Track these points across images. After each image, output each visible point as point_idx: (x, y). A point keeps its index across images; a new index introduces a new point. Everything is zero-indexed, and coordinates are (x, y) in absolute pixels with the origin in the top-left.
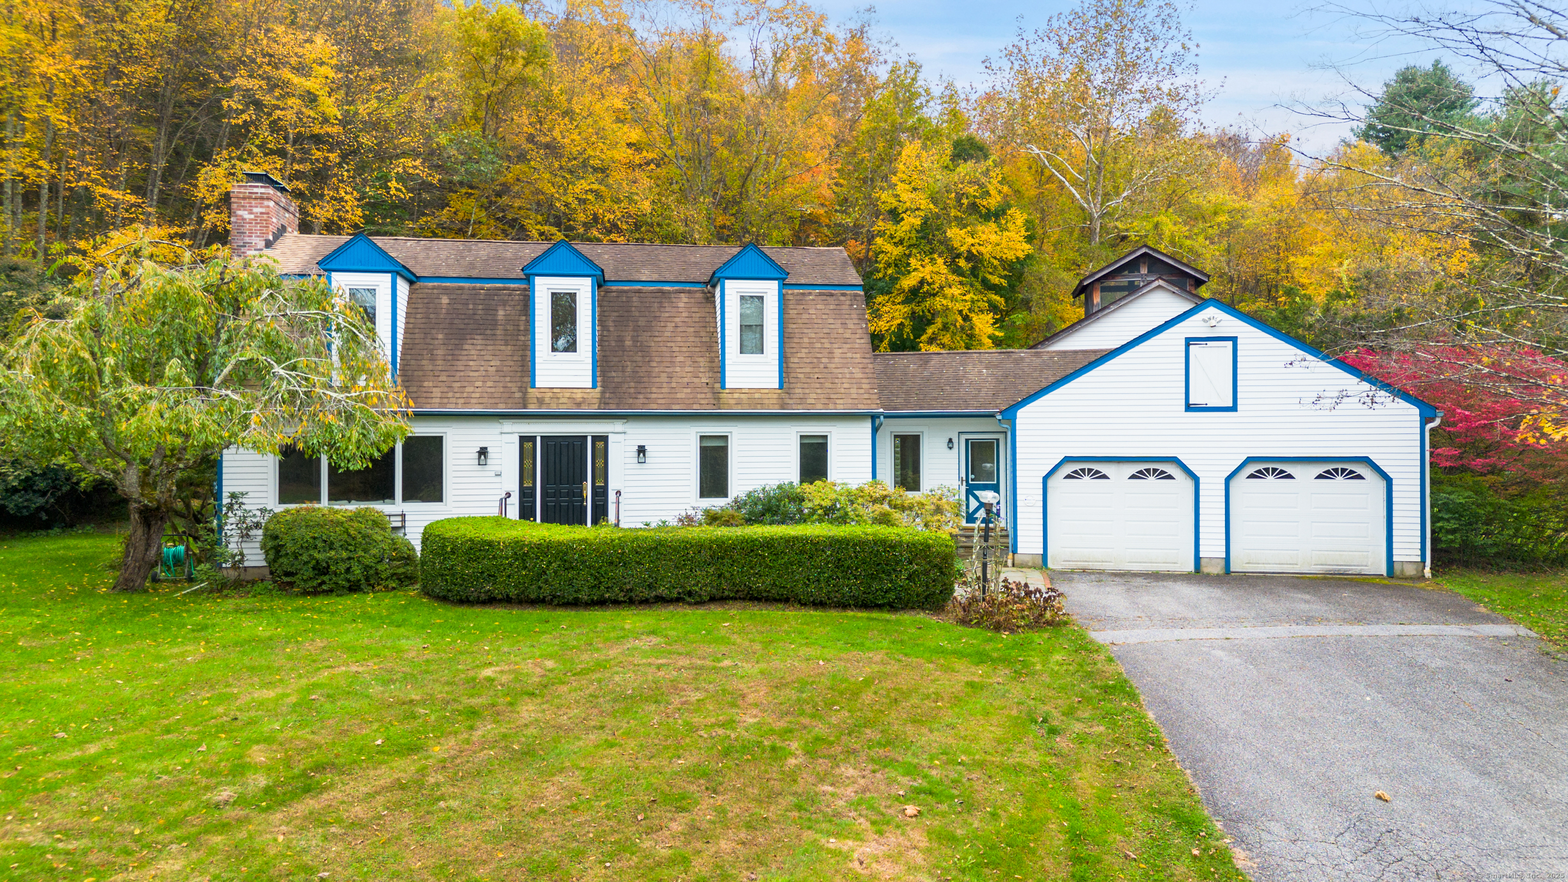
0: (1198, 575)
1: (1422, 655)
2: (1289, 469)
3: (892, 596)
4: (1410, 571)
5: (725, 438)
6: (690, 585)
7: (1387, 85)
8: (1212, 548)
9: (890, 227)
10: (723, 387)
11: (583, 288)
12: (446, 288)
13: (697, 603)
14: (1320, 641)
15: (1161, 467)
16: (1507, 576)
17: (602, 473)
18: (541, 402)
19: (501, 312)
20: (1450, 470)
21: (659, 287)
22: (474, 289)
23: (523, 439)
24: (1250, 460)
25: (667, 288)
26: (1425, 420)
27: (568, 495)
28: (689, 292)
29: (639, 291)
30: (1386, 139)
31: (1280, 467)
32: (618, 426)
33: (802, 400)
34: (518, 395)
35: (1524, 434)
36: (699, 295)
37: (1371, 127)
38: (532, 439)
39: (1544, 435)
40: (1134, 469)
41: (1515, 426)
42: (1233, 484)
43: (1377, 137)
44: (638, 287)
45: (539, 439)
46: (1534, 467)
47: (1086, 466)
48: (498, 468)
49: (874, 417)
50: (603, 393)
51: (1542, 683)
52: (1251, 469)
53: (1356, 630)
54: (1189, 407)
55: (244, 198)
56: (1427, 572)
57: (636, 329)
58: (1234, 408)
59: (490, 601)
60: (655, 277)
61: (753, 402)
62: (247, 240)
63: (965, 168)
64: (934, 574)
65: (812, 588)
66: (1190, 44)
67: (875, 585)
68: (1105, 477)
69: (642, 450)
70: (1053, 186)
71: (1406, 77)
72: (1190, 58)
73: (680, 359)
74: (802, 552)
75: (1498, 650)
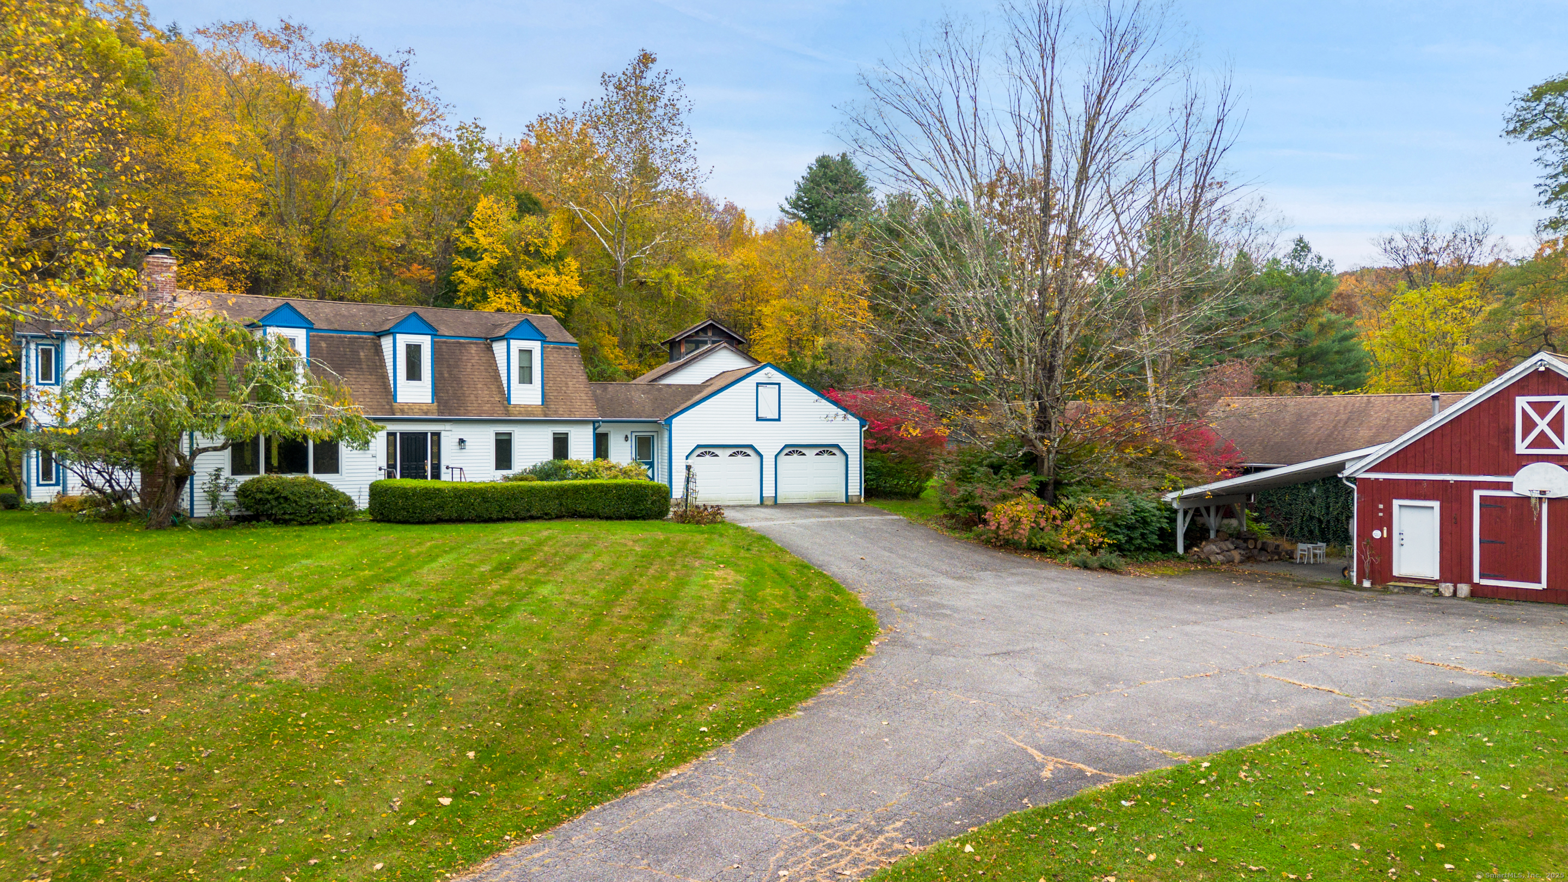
0: (762, 504)
1: (867, 525)
2: (804, 451)
3: (644, 512)
4: (855, 500)
5: (510, 434)
6: (547, 510)
7: (810, 168)
8: (769, 492)
9: (468, 263)
10: (509, 403)
11: (425, 342)
12: (321, 337)
13: (550, 519)
14: (829, 522)
15: (744, 450)
16: (894, 501)
17: (437, 455)
18: (402, 411)
19: (362, 354)
20: (871, 451)
21: (457, 340)
22: (340, 337)
23: (389, 434)
24: (786, 446)
25: (462, 341)
26: (862, 426)
27: (416, 469)
28: (476, 343)
29: (445, 342)
30: (810, 209)
31: (800, 450)
32: (448, 426)
33: (556, 412)
34: (387, 407)
35: (902, 433)
36: (482, 346)
37: (799, 198)
38: (394, 434)
39: (910, 433)
40: (731, 451)
41: (899, 429)
42: (778, 458)
43: (803, 207)
44: (444, 339)
45: (398, 435)
46: (905, 449)
47: (707, 450)
48: (373, 452)
49: (594, 422)
50: (438, 406)
51: (909, 531)
52: (786, 451)
53: (841, 519)
54: (758, 419)
55: (157, 266)
56: (862, 499)
57: (449, 366)
58: (779, 420)
59: (439, 521)
60: (453, 334)
61: (529, 414)
62: (160, 295)
63: (530, 221)
64: (662, 501)
65: (606, 510)
66: (689, 140)
67: (637, 508)
68: (717, 456)
69: (462, 441)
70: (584, 234)
71: (823, 163)
72: (690, 151)
73: (480, 386)
74: (602, 492)
75: (893, 522)
